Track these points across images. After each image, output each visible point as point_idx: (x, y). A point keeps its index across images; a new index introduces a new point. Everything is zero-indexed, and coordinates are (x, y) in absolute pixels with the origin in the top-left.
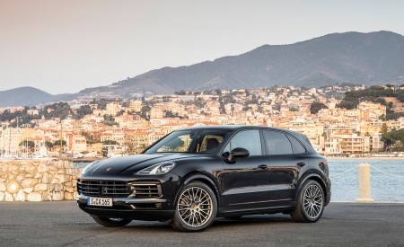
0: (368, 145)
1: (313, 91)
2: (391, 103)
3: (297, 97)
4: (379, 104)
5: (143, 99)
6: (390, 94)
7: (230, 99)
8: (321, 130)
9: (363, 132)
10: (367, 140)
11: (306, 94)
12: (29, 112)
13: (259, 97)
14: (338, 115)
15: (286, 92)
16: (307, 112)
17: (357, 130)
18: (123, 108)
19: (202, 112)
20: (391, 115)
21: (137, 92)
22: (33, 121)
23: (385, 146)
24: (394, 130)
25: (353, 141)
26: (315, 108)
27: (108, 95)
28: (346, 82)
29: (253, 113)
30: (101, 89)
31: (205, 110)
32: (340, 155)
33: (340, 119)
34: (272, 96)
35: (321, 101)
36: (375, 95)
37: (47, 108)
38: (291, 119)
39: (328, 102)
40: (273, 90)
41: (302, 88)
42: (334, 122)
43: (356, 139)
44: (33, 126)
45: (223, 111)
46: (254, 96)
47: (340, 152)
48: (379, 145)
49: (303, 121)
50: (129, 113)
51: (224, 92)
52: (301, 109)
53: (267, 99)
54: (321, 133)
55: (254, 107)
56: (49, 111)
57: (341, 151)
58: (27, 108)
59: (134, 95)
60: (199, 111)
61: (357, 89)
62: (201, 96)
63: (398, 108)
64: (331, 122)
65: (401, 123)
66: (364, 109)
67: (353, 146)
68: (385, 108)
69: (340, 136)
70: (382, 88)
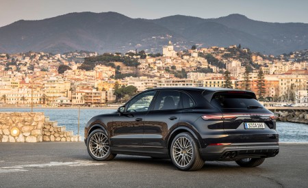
0: (104, 98)
1: (58, 56)
2: (118, 66)
3: (46, 60)
4: (110, 67)
6: (118, 60)
8: (68, 86)
9: (100, 88)
10: (103, 94)
11: (53, 59)
13: (17, 60)
14: (79, 75)
15: (38, 57)
16: (55, 71)
17: (96, 87)
20: (119, 75)
23: (117, 99)
24: (123, 86)
25: (93, 95)
26: (62, 69)
28: (83, 49)
29: (13, 73)
32: (82, 105)
33: (81, 77)
34: (27, 60)
35: (65, 64)
36: (107, 60)
38: (44, 77)
39: (71, 65)
40: (28, 55)
41: (50, 54)
42: (78, 80)
43: (95, 94)
46: (13, 59)
47: (84, 103)
48: (113, 98)
49: (55, 79)
52: (50, 70)
53: (23, 62)
54: (69, 89)
55: (14, 67)
61: (91, 55)
63: (125, 70)
64: (75, 80)
65: (129, 82)
66: (99, 70)
67: (93, 98)
68: (114, 70)
69: (84, 91)
70: (112, 55)
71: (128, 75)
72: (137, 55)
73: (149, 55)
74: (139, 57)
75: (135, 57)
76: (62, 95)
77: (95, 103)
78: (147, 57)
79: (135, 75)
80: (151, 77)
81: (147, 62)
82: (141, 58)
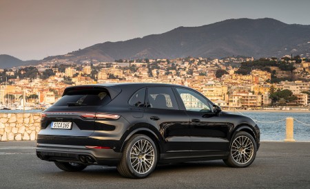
0: (260, 101)
1: (216, 61)
2: (274, 71)
3: (204, 65)
4: (266, 72)
5: (92, 65)
6: (274, 64)
7: (155, 66)
8: (225, 89)
9: (256, 91)
10: (259, 98)
11: (211, 64)
12: (7, 73)
13: (177, 65)
14: (236, 79)
15: (197, 62)
16: (213, 76)
17: (252, 90)
18: (77, 72)
19: (135, 75)
20: (274, 80)
21: (85, 60)
22: (10, 80)
23: (272, 102)
24: (279, 90)
25: (249, 98)
26: (219, 74)
27: (65, 62)
28: (240, 55)
29: (173, 77)
30: (60, 57)
31: (137, 73)
32: (239, 108)
33: (238, 81)
34: (186, 64)
35: (222, 68)
36: (263, 65)
37: (20, 70)
38: (202, 82)
39: (228, 69)
40: (187, 60)
41: (208, 59)
42: (235, 84)
43: (252, 97)
44: (11, 83)
45: (151, 75)
46: (173, 64)
48: (268, 102)
49: (213, 83)
50: (82, 75)
51: (151, 61)
52: (208, 74)
53: (183, 66)
54: (226, 92)
55: (174, 72)
56: (22, 73)
57: (240, 105)
58: (6, 71)
59: (84, 62)
60: (133, 75)
61: (248, 60)
62: (134, 63)
63: (280, 74)
64: (232, 84)
65: (284, 86)
66: (255, 75)
67: (249, 102)
68: (270, 74)
69: (241, 94)
70: (268, 60)
71: (284, 79)
72: (292, 60)
73: (304, 60)
74: (294, 61)
75: (290, 62)
76: (219, 98)
77: (251, 106)
78: (303, 62)
79: (291, 79)
80: (306, 81)
81: (302, 66)
82: (297, 62)
